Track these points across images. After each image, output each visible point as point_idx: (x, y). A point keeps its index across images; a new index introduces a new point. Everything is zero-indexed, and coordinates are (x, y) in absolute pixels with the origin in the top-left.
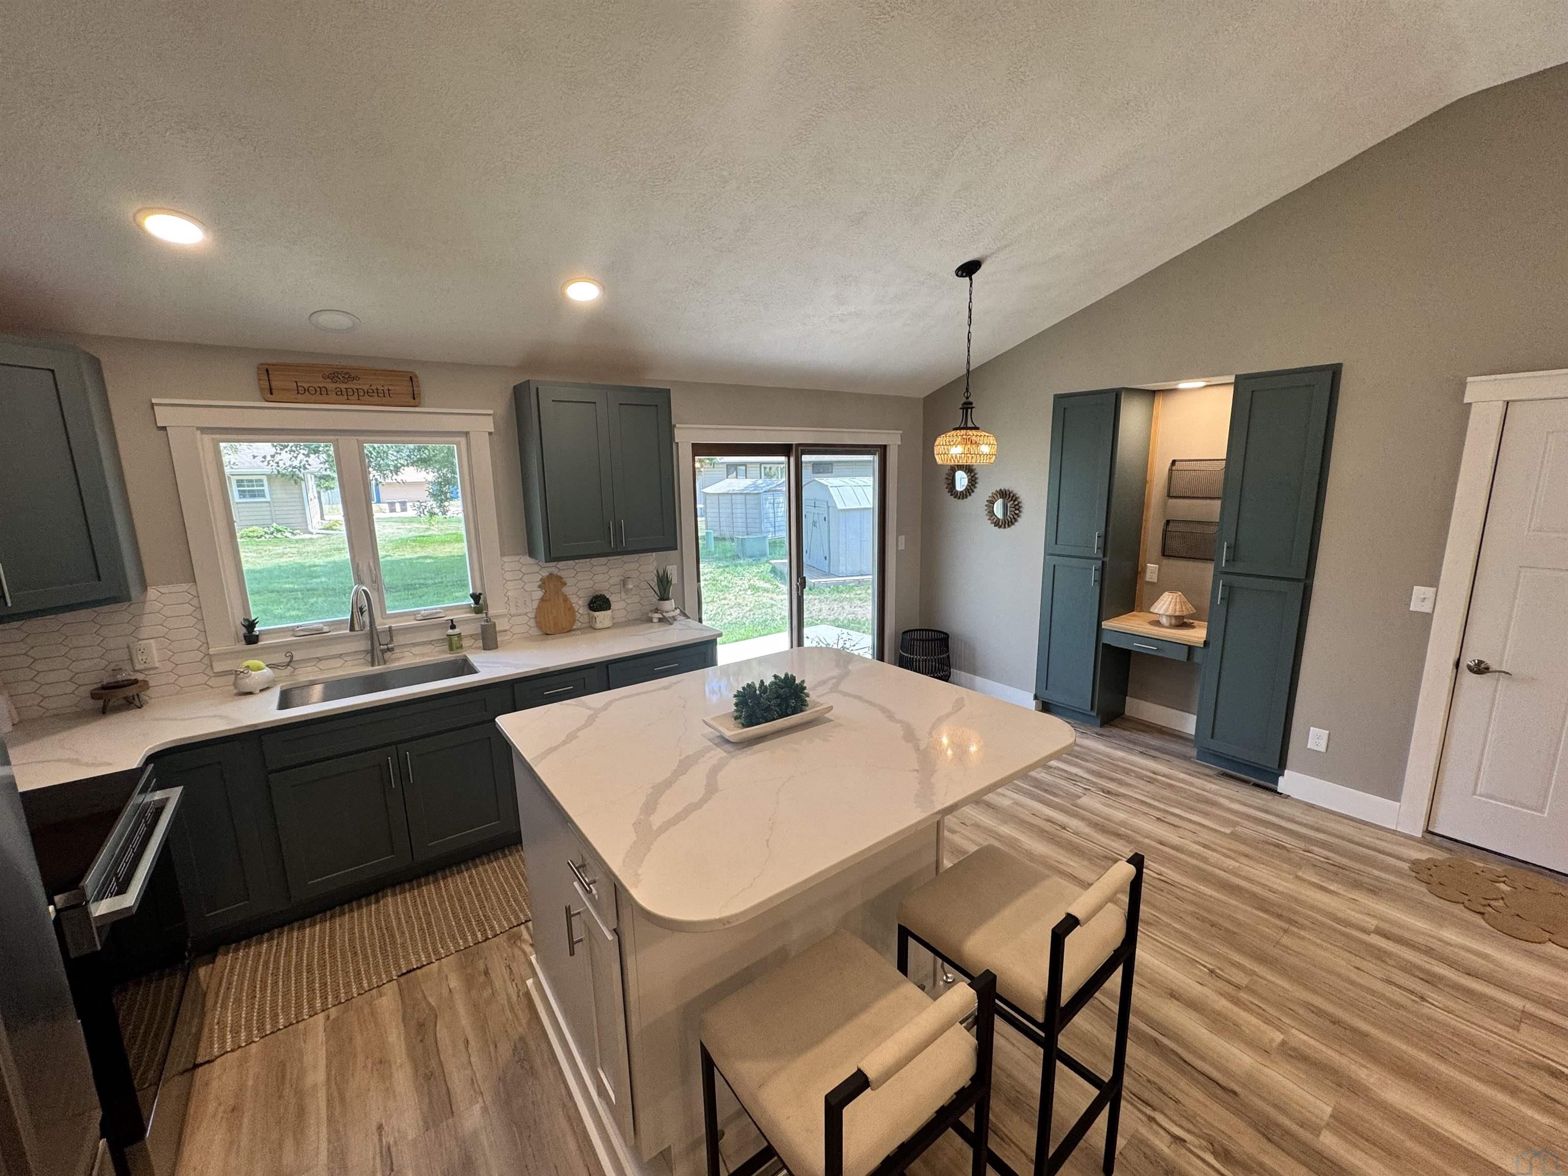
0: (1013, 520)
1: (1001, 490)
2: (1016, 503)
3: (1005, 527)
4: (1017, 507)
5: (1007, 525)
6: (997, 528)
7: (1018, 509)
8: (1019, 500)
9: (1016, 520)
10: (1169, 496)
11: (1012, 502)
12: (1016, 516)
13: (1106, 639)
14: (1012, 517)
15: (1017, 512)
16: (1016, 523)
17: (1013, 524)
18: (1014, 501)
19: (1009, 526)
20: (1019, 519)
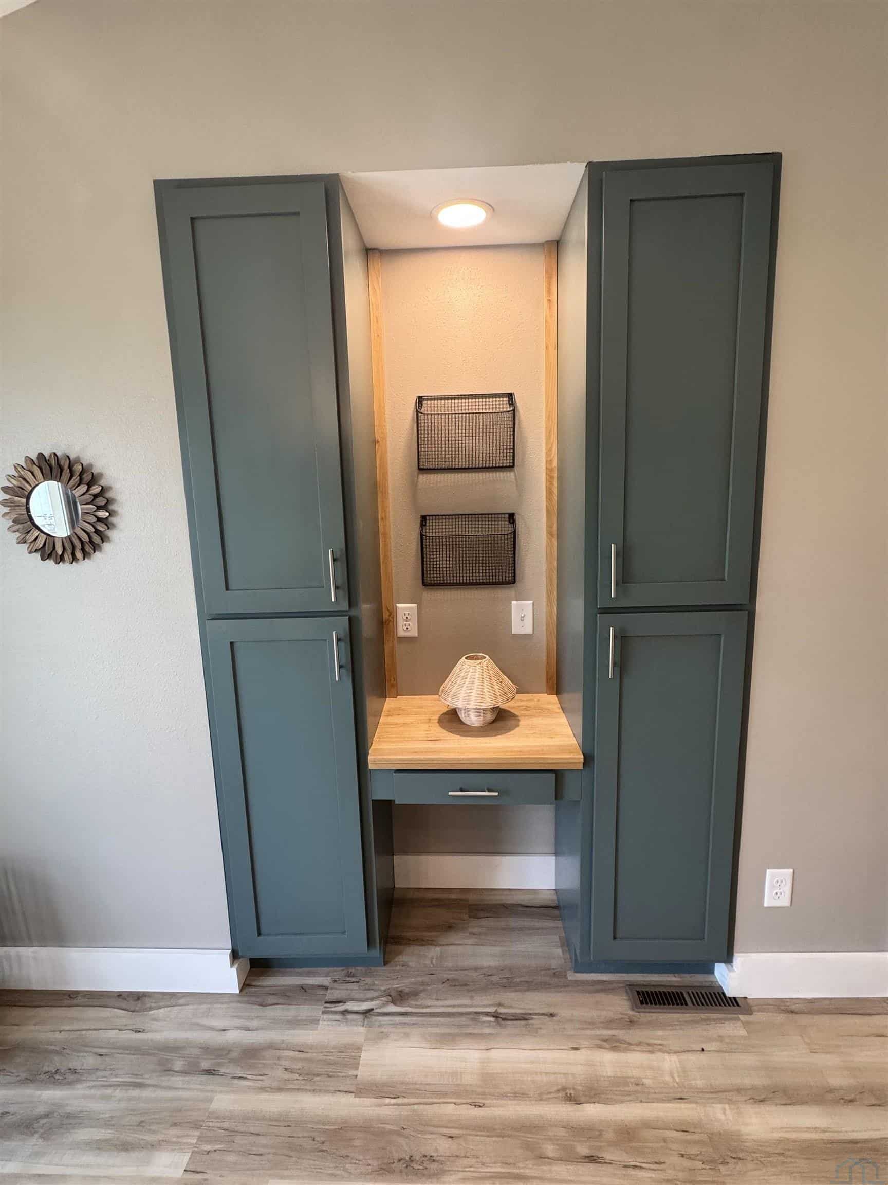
0: (96, 539)
1: (41, 455)
2: (96, 490)
3: (74, 559)
4: (101, 501)
5: (79, 554)
6: (50, 563)
7: (104, 508)
8: (103, 482)
9: (104, 538)
10: (421, 470)
11: (83, 488)
12: (101, 527)
13: (379, 792)
14: (90, 529)
15: (103, 514)
16: (106, 546)
17: (96, 548)
18: (90, 485)
19: (86, 555)
20: (110, 533)
